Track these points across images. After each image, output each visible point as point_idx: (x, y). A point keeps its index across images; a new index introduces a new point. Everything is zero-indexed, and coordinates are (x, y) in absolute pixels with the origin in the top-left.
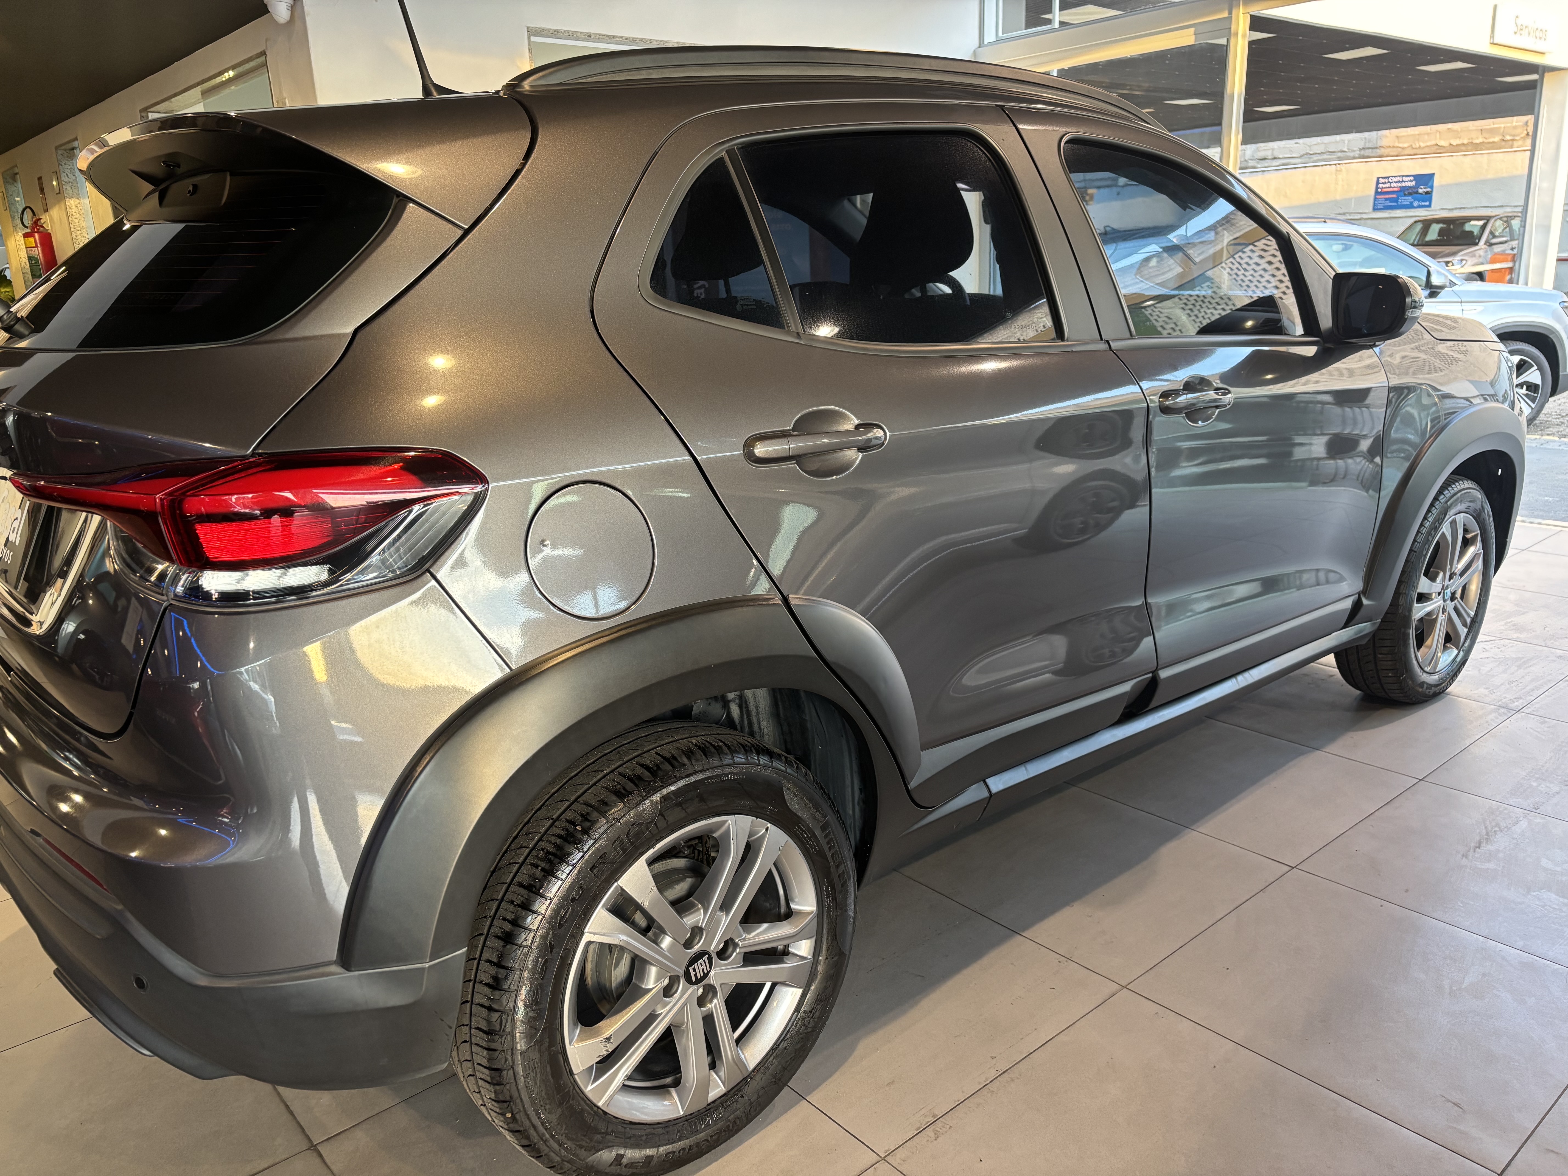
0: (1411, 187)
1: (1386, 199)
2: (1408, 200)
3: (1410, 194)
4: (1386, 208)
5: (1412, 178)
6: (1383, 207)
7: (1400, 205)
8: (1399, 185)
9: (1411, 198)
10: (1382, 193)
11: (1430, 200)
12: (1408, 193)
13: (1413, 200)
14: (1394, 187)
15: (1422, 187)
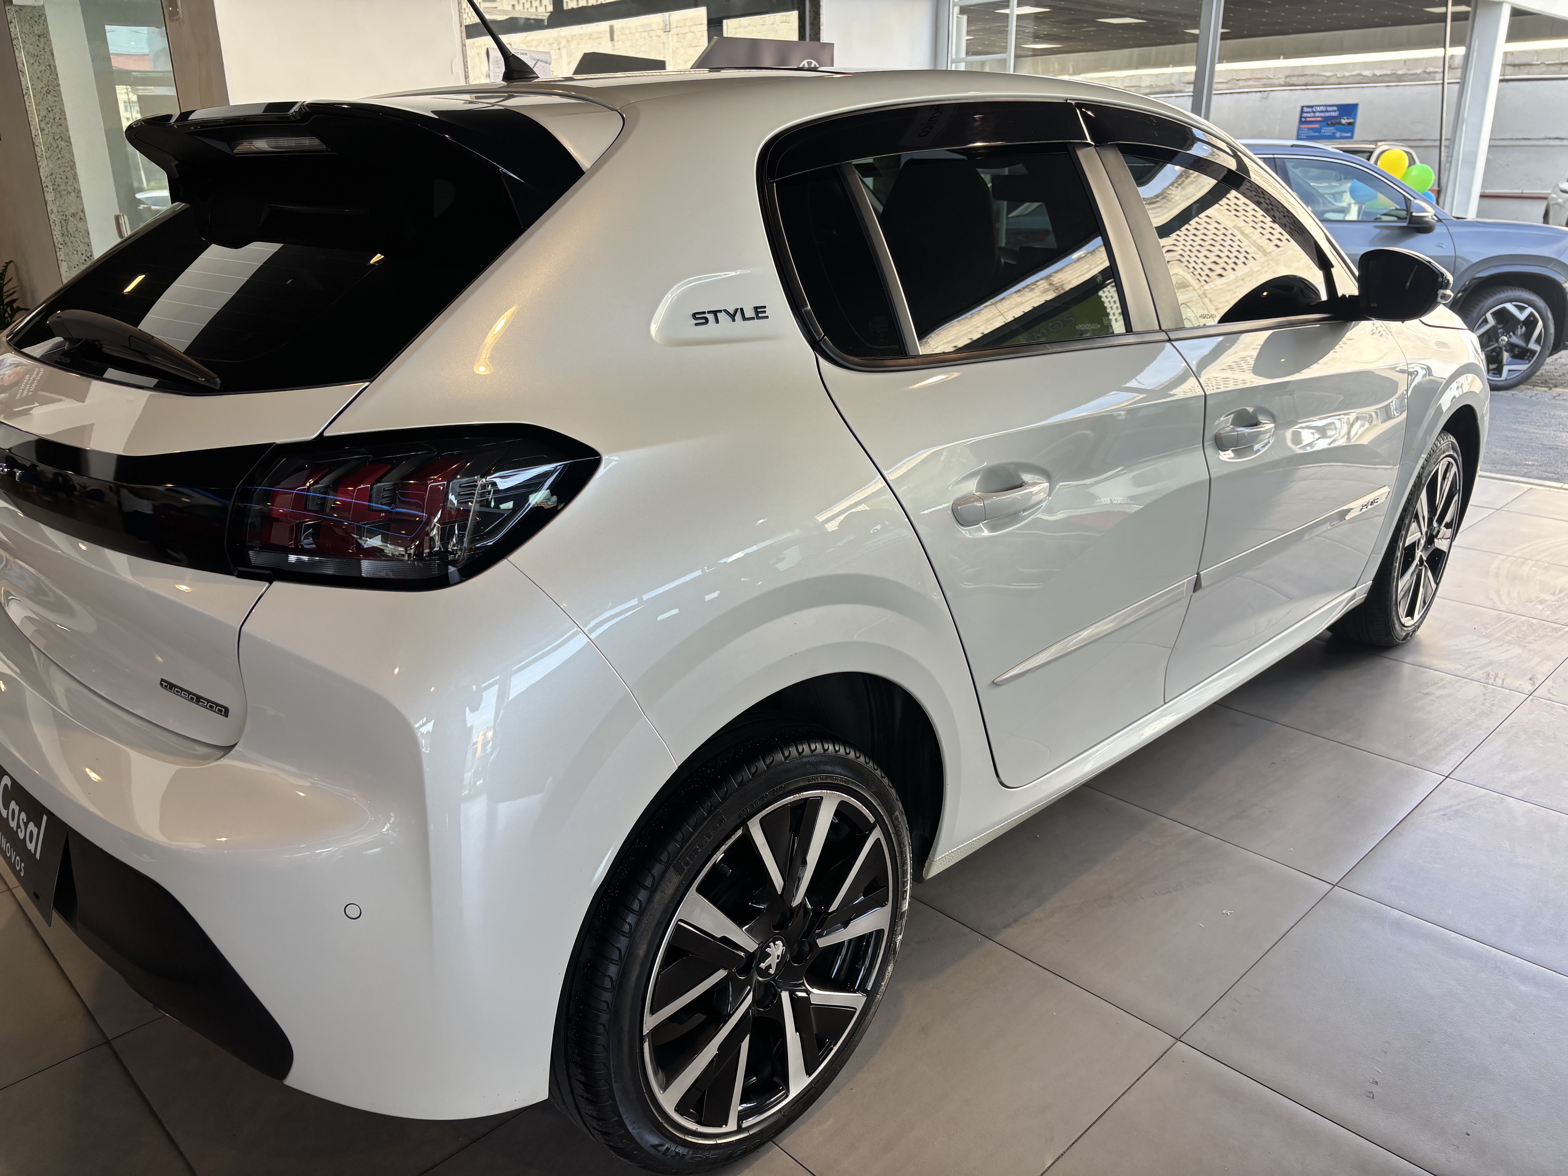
0: (1333, 117)
1: (1310, 129)
2: (1330, 130)
4: (1309, 138)
5: (1335, 108)
6: (1305, 137)
7: (1324, 135)
8: (1322, 114)
9: (1332, 128)
10: (1306, 122)
11: (1352, 132)
12: (1332, 123)
13: (1335, 131)
14: (1318, 117)
15: (1345, 118)
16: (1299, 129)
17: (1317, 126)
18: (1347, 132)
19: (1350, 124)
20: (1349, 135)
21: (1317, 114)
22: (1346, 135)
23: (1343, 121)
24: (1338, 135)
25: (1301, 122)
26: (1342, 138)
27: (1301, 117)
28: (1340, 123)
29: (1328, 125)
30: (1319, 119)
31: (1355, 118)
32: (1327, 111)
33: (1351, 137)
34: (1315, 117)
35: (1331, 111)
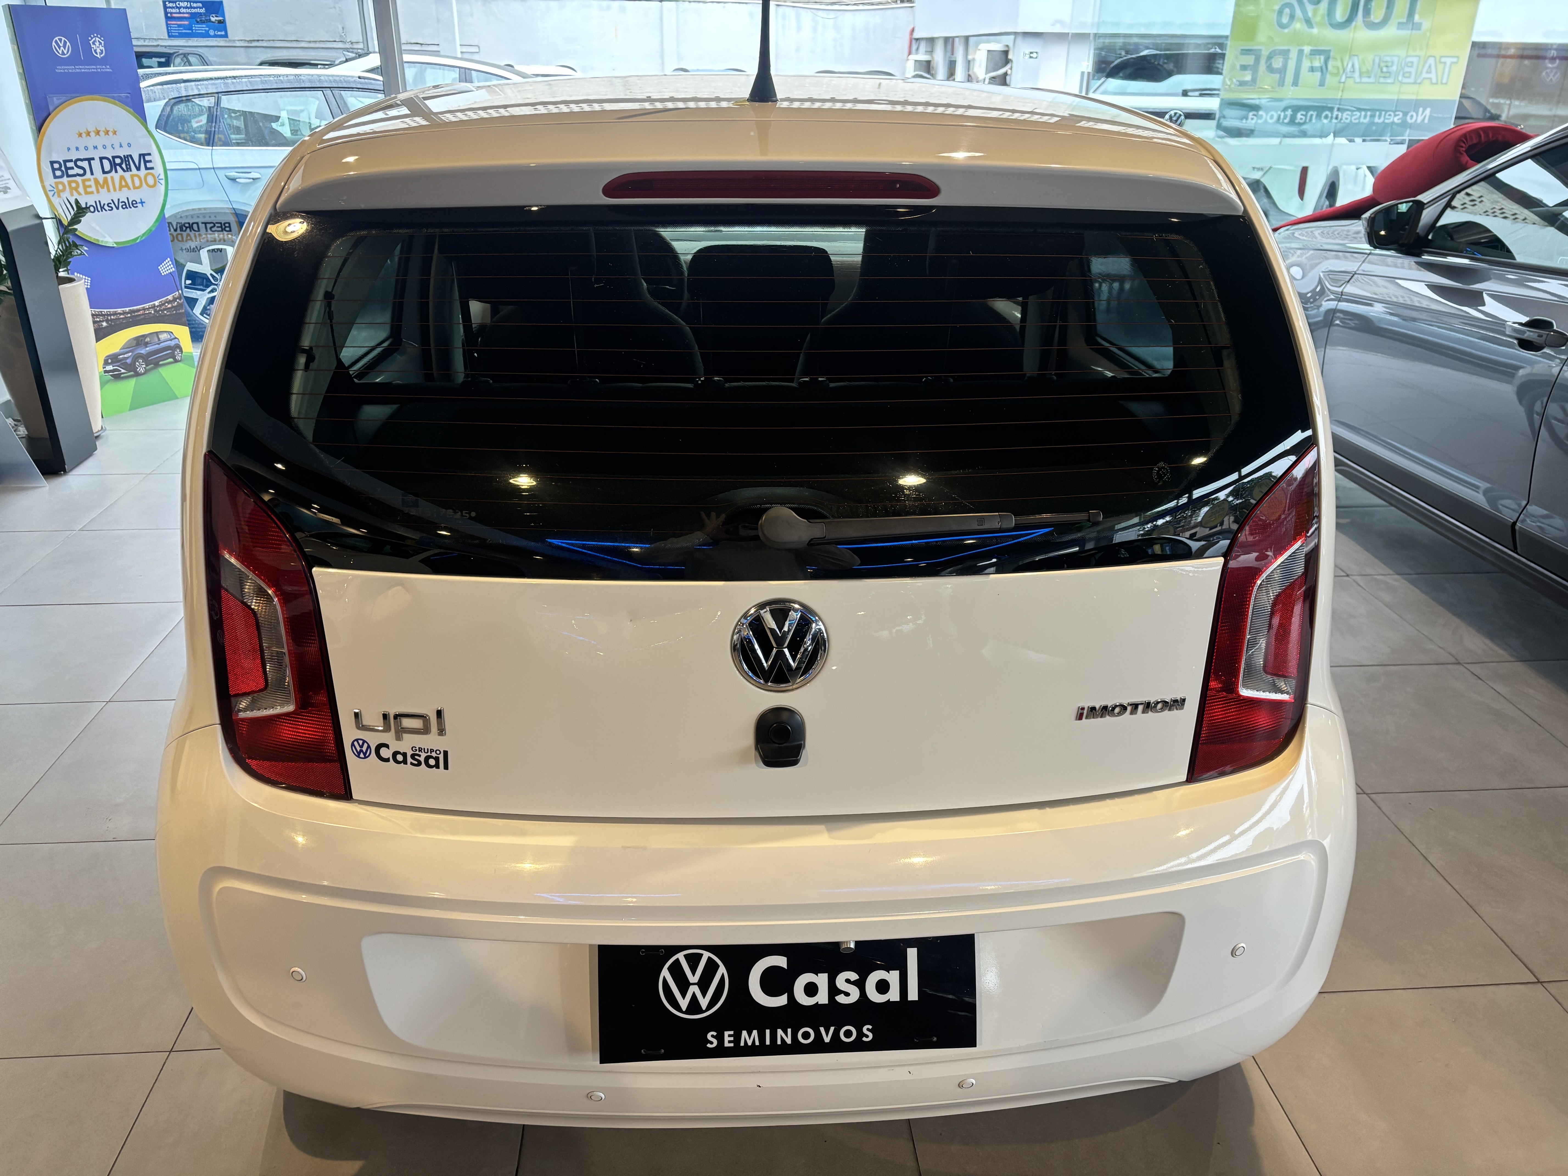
0: (200, 14)
1: (179, 26)
2: (202, 28)
3: (202, 22)
4: (182, 36)
5: (200, 5)
6: (177, 34)
7: (195, 33)
8: (188, 11)
9: (204, 26)
10: (173, 18)
11: (225, 30)
12: (201, 21)
13: (207, 29)
14: (183, 13)
15: (214, 15)
16: (167, 24)
17: (186, 23)
18: (221, 31)
19: (220, 22)
20: (223, 33)
21: (182, 10)
22: (219, 33)
23: (213, 19)
24: (212, 33)
25: (167, 18)
26: (216, 36)
27: (166, 13)
28: (210, 21)
29: (198, 22)
30: (186, 15)
31: (223, 15)
32: (191, 7)
33: (226, 36)
34: (180, 13)
35: (194, 8)
